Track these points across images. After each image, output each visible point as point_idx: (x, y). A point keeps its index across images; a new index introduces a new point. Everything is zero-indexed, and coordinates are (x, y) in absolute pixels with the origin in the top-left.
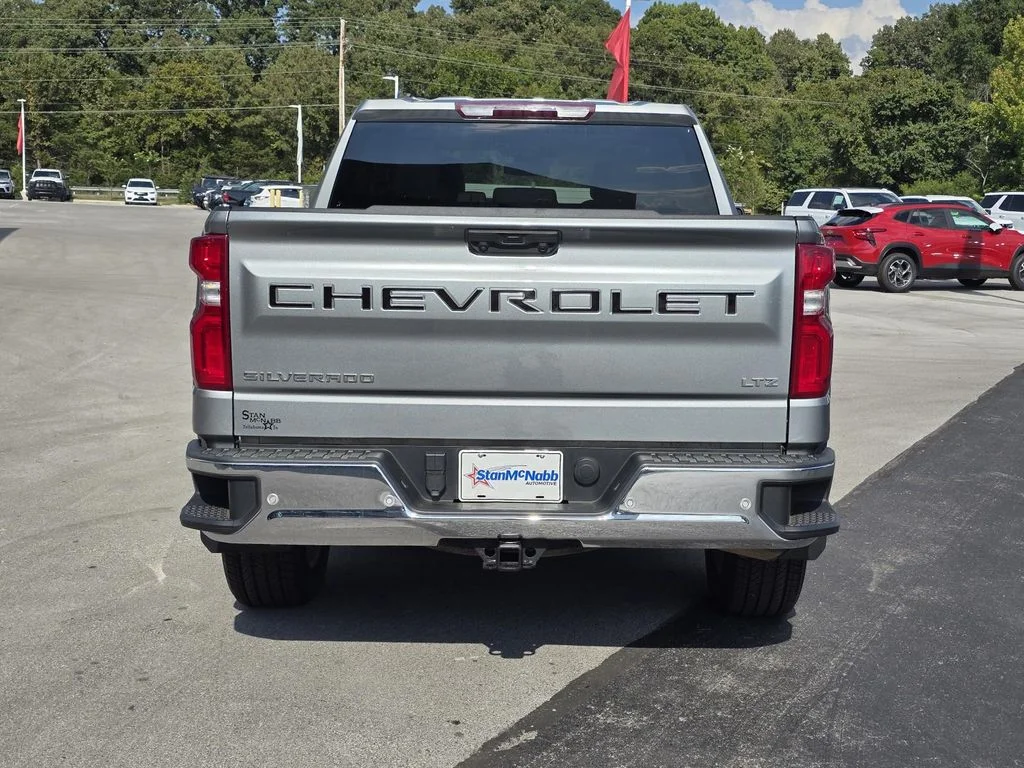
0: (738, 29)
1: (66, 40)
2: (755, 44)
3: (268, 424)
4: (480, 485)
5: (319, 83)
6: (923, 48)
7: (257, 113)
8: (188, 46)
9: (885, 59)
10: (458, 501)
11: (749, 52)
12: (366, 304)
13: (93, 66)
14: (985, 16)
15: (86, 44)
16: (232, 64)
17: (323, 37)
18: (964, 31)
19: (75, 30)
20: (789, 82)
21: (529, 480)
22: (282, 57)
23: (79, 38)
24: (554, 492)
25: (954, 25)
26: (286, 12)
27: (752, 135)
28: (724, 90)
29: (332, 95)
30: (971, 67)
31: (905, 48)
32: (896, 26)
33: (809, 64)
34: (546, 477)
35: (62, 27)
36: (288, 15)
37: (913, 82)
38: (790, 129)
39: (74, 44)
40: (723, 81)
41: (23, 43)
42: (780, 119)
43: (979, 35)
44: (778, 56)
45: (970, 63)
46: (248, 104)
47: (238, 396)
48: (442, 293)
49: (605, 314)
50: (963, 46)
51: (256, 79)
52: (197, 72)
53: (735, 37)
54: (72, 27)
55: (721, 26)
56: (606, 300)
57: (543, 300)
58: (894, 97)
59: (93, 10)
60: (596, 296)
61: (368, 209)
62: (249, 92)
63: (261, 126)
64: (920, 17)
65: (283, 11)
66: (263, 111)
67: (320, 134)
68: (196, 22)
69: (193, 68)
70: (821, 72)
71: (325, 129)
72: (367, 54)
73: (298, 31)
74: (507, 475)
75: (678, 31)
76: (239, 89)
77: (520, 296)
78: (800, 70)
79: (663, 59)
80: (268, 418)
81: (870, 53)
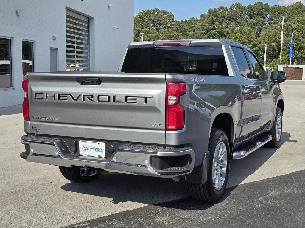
1: (205, 29)
4: (84, 151)
5: (276, 37)
7: (257, 46)
8: (238, 29)
10: (79, 155)
13: (211, 36)
15: (210, 30)
16: (250, 33)
17: (280, 23)
19: (208, 26)
21: (96, 150)
22: (266, 30)
23: (209, 28)
26: (269, 16)
29: (280, 40)
34: (100, 150)
35: (204, 25)
36: (269, 17)
39: (207, 30)
41: (194, 31)
46: (254, 44)
48: (71, 95)
51: (257, 37)
52: (239, 36)
54: (207, 25)
59: (213, 20)
62: (254, 41)
63: (258, 50)
65: (268, 16)
66: (258, 46)
67: (276, 52)
68: (242, 21)
69: (238, 35)
71: (277, 51)
72: (293, 27)
73: (272, 21)
76: (252, 40)
77: (90, 97)
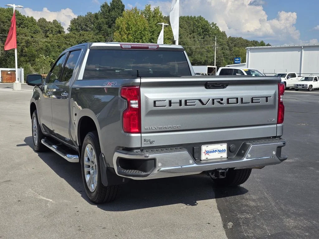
0: (26, 17)
2: (33, 22)
3: (151, 143)
4: (207, 155)
6: (86, 25)
9: (75, 28)
11: (32, 24)
12: (181, 105)
14: (106, 17)
18: (100, 21)
20: (46, 34)
21: (219, 152)
24: (225, 155)
25: (97, 19)
27: (36, 51)
28: (26, 36)
30: (103, 32)
31: (80, 25)
32: (77, 18)
33: (51, 29)
34: (222, 151)
37: (89, 36)
38: (50, 49)
40: (25, 33)
42: (47, 46)
43: (105, 22)
44: (41, 26)
45: (103, 30)
47: (143, 135)
48: (200, 100)
49: (239, 104)
50: (100, 25)
53: (26, 20)
55: (21, 16)
56: (239, 100)
57: (225, 101)
58: (84, 40)
60: (237, 99)
61: (181, 77)
64: (84, 16)
70: (55, 32)
74: (214, 151)
75: (7, 17)
77: (219, 100)
78: (48, 30)
79: (4, 26)
80: (151, 141)
81: (70, 26)
